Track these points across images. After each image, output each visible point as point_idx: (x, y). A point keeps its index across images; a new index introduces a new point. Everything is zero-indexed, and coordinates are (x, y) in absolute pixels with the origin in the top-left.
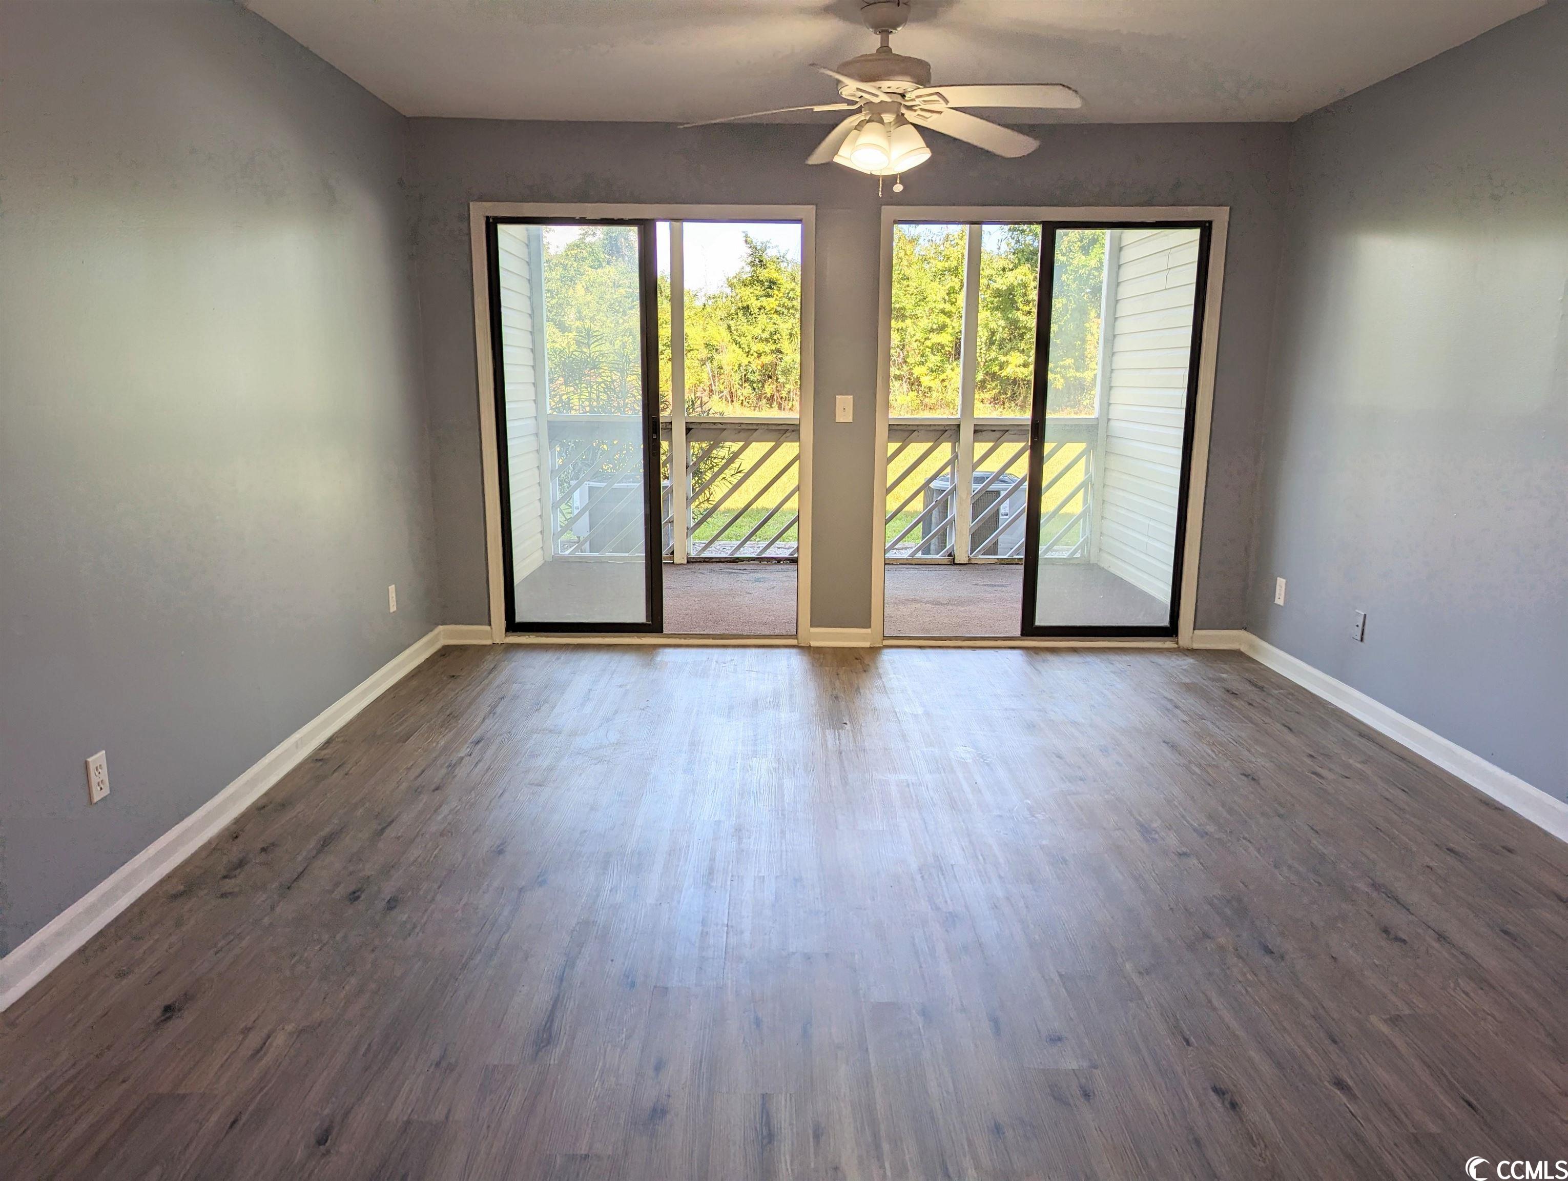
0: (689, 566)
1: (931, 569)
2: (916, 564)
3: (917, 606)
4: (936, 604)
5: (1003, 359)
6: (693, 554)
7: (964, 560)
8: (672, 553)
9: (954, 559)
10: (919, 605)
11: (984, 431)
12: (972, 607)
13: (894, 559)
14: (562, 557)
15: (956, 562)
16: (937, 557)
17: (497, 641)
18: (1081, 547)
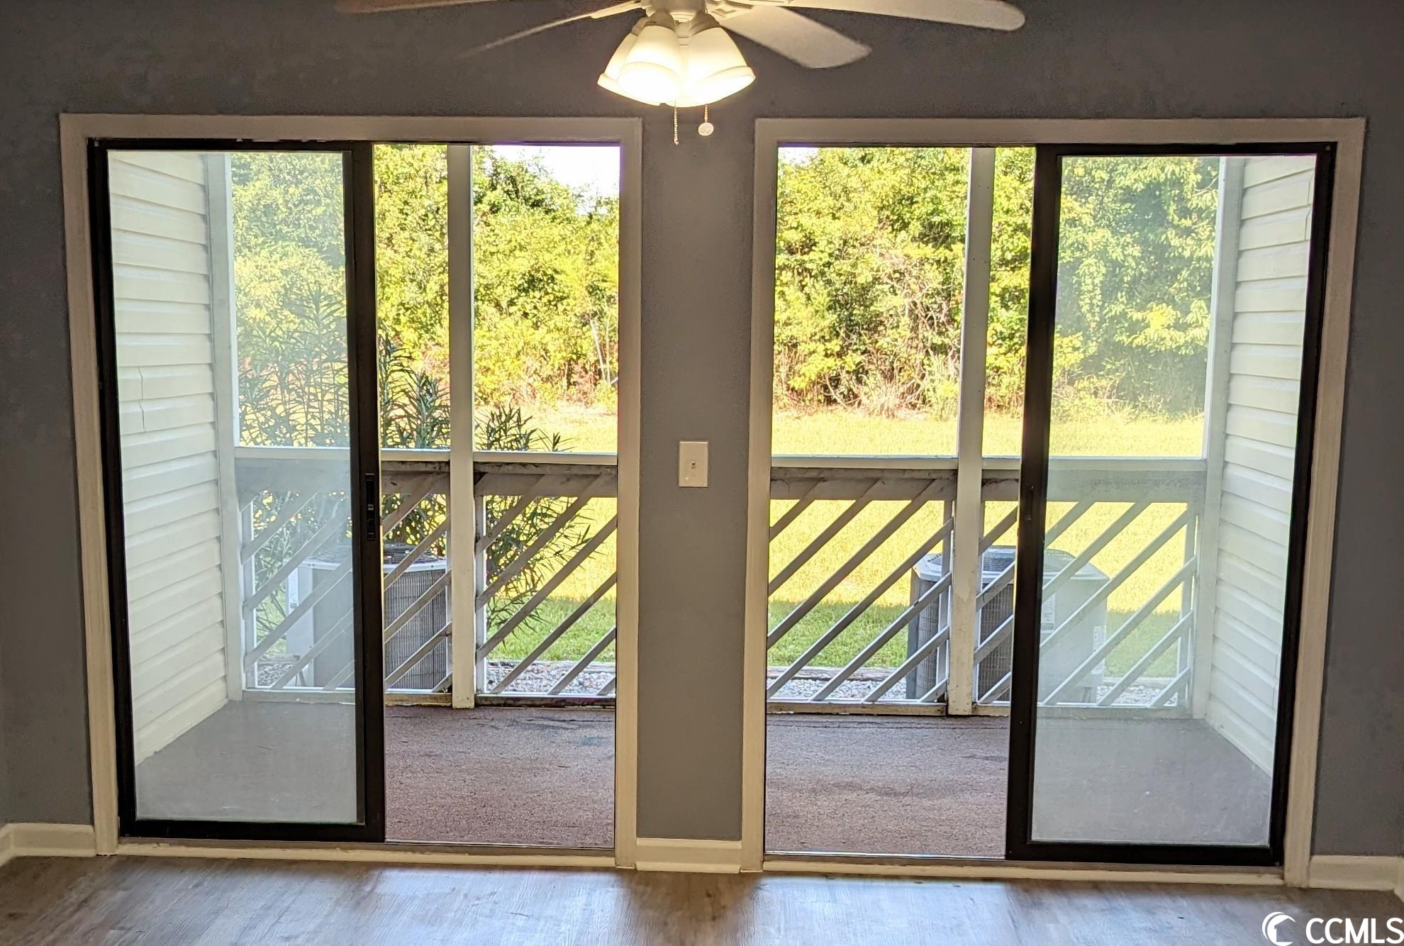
0: (479, 714)
1: (905, 725)
2: (879, 715)
3: (849, 797)
4: (887, 794)
5: (1137, 316)
6: (487, 692)
7: (965, 709)
8: (450, 689)
9: (947, 706)
10: (855, 794)
11: (1002, 480)
12: (946, 801)
13: (840, 706)
14: (260, 693)
15: (951, 712)
16: (918, 702)
17: (105, 851)
18: (1178, 687)
